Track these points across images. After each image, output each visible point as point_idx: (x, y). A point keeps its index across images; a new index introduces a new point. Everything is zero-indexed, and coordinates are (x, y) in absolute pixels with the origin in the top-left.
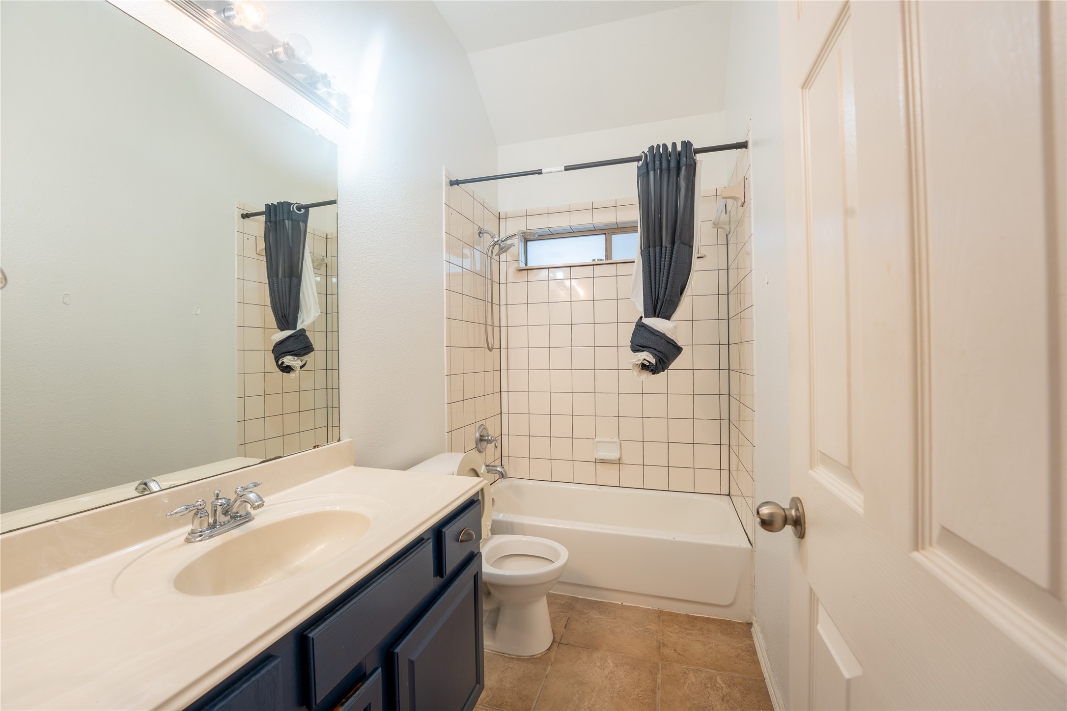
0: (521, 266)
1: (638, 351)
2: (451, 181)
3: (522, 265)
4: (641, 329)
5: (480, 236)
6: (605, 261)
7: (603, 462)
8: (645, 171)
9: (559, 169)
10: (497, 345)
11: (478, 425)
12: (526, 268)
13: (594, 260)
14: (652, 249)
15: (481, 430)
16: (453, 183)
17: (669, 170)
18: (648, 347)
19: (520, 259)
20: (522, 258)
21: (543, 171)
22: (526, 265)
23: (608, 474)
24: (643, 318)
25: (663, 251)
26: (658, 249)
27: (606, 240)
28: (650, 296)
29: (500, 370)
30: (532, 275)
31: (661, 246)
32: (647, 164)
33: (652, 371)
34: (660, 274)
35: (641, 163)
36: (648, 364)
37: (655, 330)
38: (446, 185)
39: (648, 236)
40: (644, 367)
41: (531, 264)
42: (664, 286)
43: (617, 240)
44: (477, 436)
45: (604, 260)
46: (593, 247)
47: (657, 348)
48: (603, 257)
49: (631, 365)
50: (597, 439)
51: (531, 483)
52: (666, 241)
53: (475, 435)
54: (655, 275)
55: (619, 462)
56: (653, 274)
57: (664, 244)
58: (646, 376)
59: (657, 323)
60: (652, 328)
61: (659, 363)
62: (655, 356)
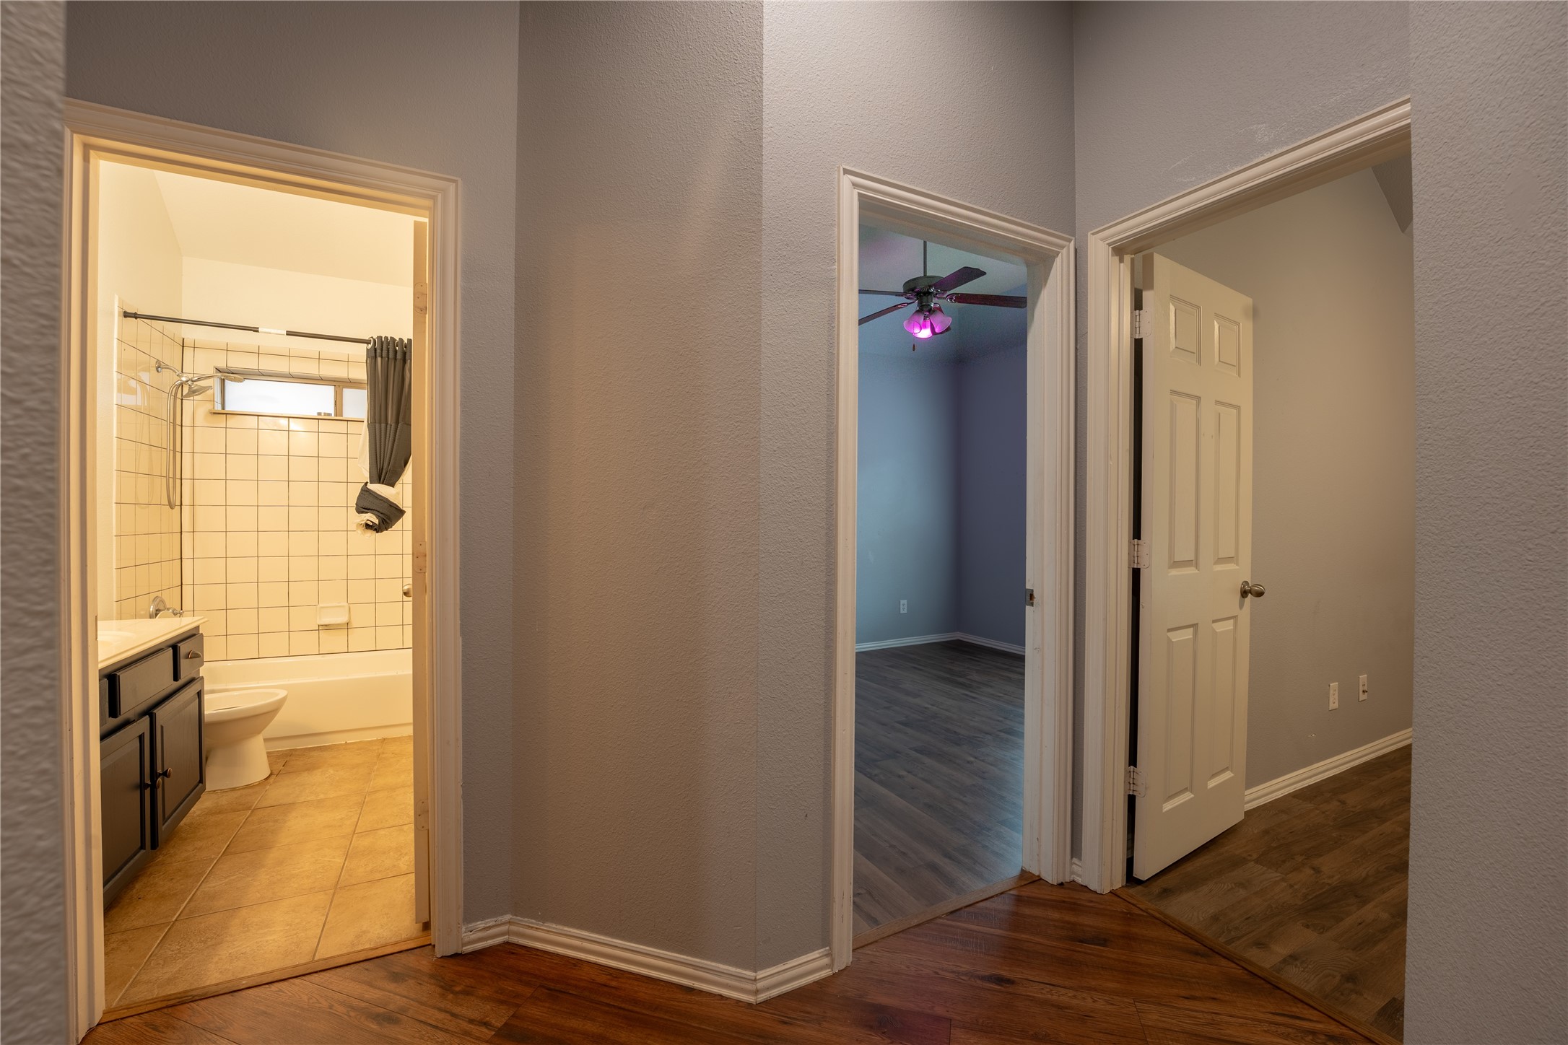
0: (216, 408)
1: (362, 512)
2: (125, 312)
3: (218, 408)
4: (366, 493)
5: (158, 371)
6: (333, 417)
7: (327, 627)
8: (373, 354)
9: (279, 332)
10: (178, 503)
11: (153, 596)
12: (223, 411)
13: (319, 414)
14: (377, 425)
15: (156, 603)
16: (126, 315)
17: (395, 359)
18: (372, 509)
19: (216, 400)
20: (218, 398)
21: (260, 330)
22: (223, 408)
23: (334, 641)
24: (368, 484)
25: (388, 428)
26: (383, 425)
27: (336, 392)
28: (375, 466)
29: (181, 532)
30: (232, 421)
31: (387, 424)
32: (375, 350)
33: (375, 530)
34: (385, 447)
35: (370, 346)
36: (371, 524)
37: (378, 495)
38: (119, 316)
39: (375, 413)
40: (368, 526)
41: (229, 408)
42: (388, 458)
43: (348, 393)
44: (151, 609)
45: (333, 415)
46: (322, 399)
47: (381, 511)
48: (332, 411)
49: (355, 525)
50: (321, 605)
51: (229, 663)
52: (391, 419)
53: (149, 608)
54: (381, 445)
55: (347, 626)
56: (378, 446)
57: (389, 422)
58: (371, 534)
59: (381, 489)
60: (376, 493)
61: (381, 523)
62: (378, 517)
